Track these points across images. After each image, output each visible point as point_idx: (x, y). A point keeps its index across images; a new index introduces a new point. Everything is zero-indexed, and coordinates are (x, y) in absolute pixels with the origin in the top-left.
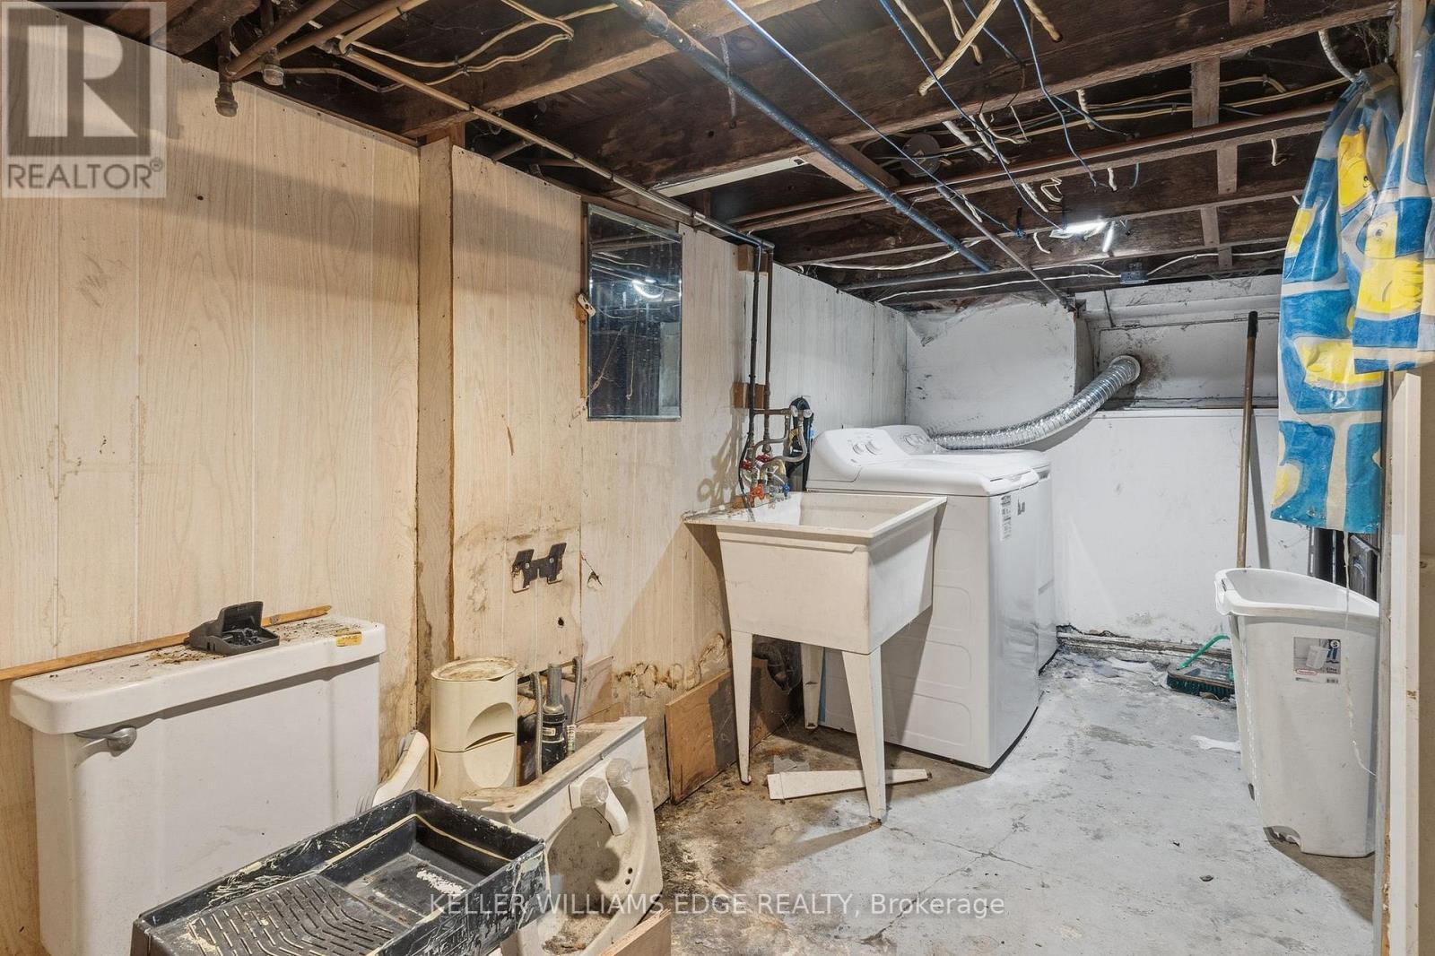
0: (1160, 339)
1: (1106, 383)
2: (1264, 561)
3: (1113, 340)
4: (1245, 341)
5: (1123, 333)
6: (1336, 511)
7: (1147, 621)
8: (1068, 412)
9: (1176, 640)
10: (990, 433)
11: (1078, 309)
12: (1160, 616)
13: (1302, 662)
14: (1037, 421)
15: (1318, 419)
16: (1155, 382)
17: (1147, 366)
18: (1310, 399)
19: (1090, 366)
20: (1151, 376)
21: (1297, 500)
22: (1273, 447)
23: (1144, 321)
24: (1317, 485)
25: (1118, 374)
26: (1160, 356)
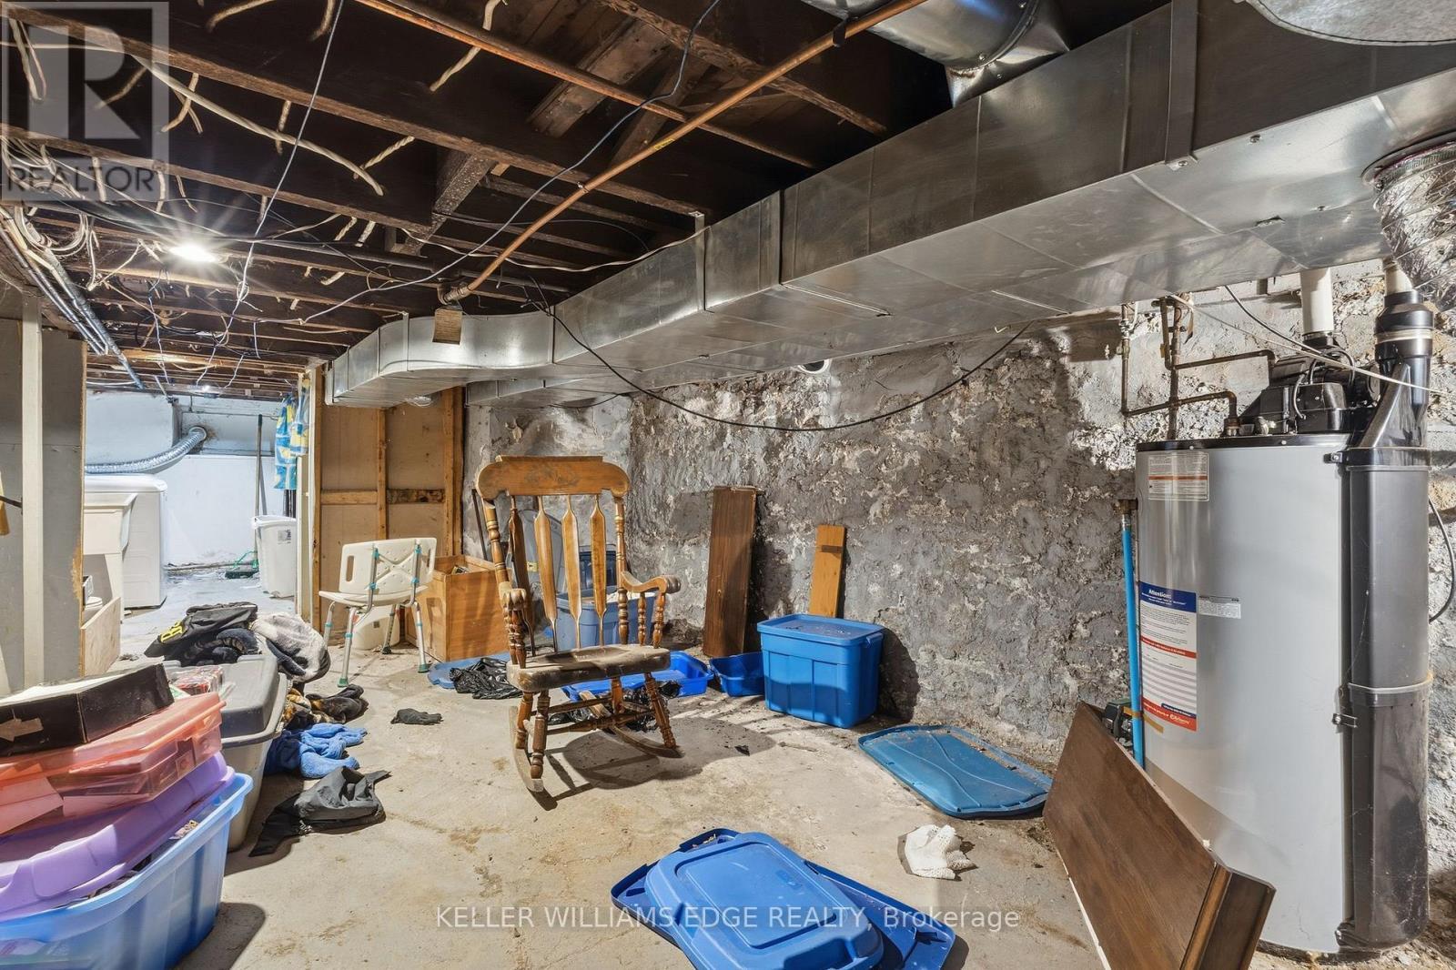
0: (214, 420)
1: (190, 441)
2: (265, 513)
3: (190, 419)
4: (257, 427)
5: (195, 415)
6: (288, 486)
7: (213, 554)
8: (171, 454)
9: (227, 562)
10: (120, 464)
11: (173, 402)
12: (220, 551)
13: (281, 537)
14: (152, 458)
15: (284, 465)
16: (214, 441)
17: (209, 433)
18: (282, 461)
19: (180, 433)
20: (211, 438)
21: (279, 484)
22: (272, 478)
23: (207, 410)
24: (284, 480)
25: (197, 436)
26: (216, 428)
